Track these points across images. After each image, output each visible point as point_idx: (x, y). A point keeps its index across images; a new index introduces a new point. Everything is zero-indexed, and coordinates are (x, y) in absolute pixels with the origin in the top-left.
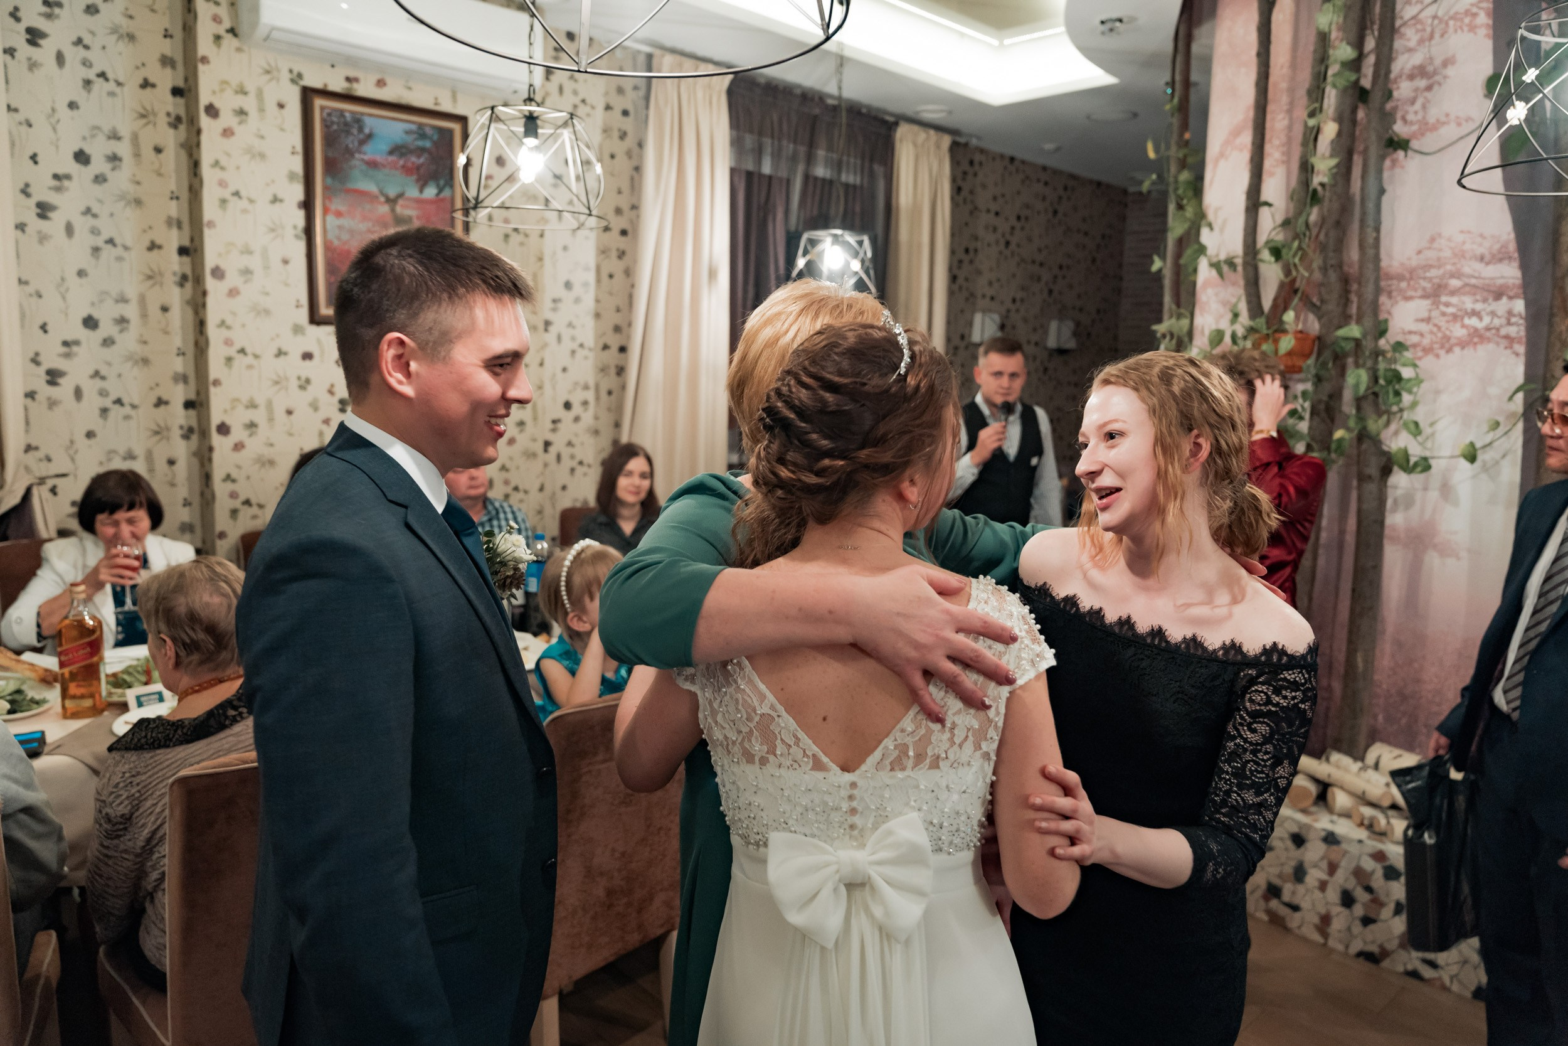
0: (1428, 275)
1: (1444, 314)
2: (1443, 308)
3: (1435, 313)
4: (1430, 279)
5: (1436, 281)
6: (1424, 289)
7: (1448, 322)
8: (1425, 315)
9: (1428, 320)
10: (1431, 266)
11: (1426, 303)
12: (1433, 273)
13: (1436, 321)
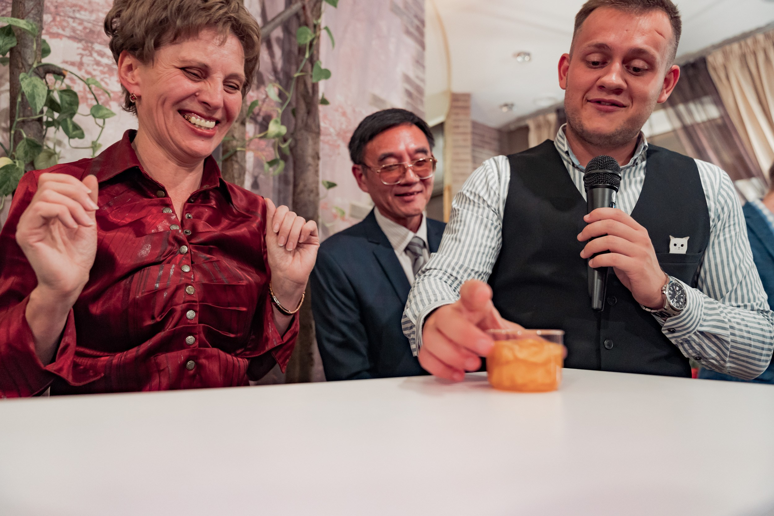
0: (77, 15)
1: (98, 63)
2: (95, 55)
3: (86, 60)
4: (81, 22)
5: (89, 25)
6: (74, 30)
7: (103, 72)
8: (77, 59)
9: (80, 65)
10: (81, 8)
11: (76, 46)
12: (83, 15)
13: (90, 69)
